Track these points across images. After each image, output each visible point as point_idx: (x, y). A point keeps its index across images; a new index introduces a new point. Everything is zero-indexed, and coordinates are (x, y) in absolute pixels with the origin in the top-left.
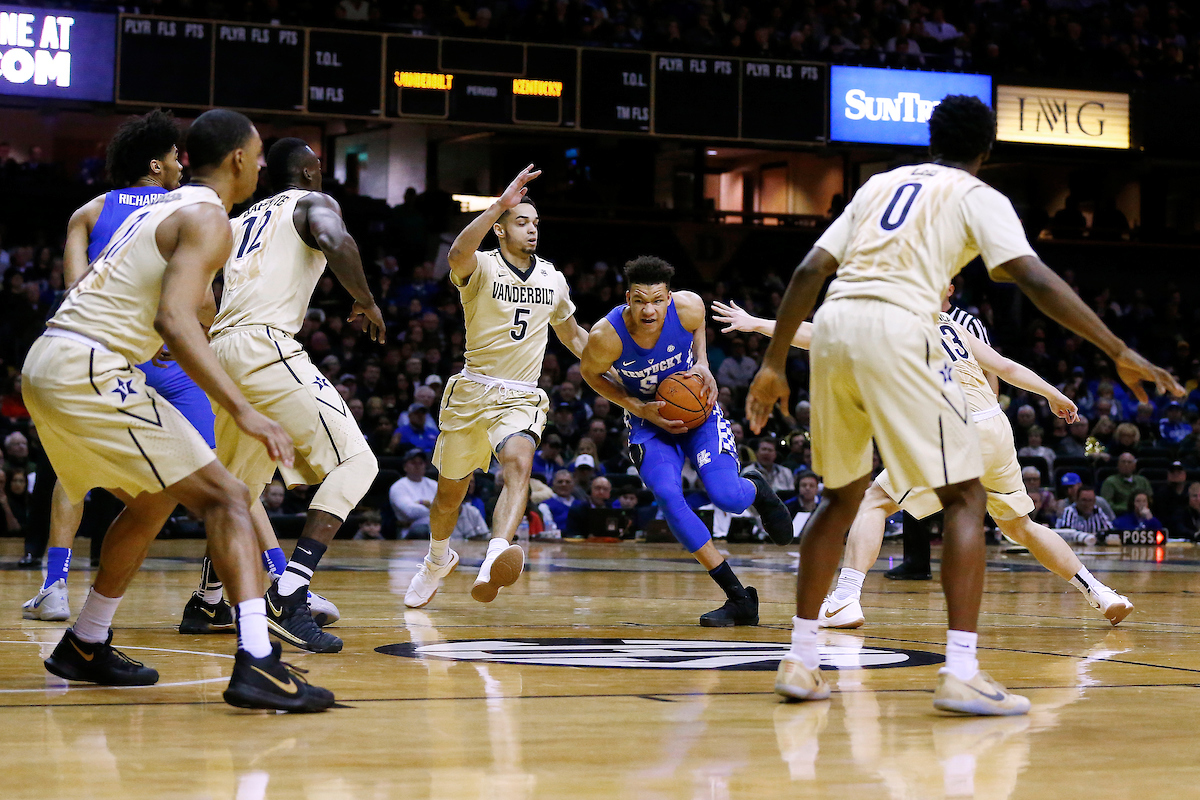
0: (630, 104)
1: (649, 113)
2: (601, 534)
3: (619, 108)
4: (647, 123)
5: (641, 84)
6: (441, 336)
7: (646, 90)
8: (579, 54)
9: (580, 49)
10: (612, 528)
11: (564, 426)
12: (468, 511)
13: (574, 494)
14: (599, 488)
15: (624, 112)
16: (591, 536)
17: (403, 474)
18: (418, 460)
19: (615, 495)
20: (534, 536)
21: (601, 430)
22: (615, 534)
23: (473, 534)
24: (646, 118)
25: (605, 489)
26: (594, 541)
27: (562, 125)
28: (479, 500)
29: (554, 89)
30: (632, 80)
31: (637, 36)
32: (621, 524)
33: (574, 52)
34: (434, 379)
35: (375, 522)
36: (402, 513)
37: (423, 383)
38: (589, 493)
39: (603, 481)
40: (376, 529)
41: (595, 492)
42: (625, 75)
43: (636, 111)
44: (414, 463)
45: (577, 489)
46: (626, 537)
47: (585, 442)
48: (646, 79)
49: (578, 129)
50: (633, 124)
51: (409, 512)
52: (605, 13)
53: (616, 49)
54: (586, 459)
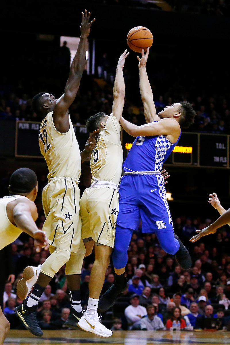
0: (219, 156)
1: (227, 159)
2: (209, 328)
3: (215, 158)
4: (226, 163)
5: (224, 148)
6: (145, 249)
7: (226, 150)
8: (199, 136)
9: (199, 134)
10: (213, 325)
11: (194, 285)
12: (156, 319)
13: (198, 312)
14: (208, 309)
15: (217, 159)
16: (205, 329)
17: (130, 304)
18: (136, 298)
19: (215, 312)
20: (182, 329)
21: (209, 286)
22: (215, 328)
23: (158, 328)
24: (225, 161)
25: (211, 310)
26: (206, 331)
27: (193, 164)
28: (160, 314)
29: (188, 150)
30: (220, 146)
31: (222, 129)
32: (217, 324)
33: (197, 135)
34: (142, 266)
35: (119, 323)
36: (130, 320)
37: (138, 267)
38: (204, 311)
39: (210, 307)
40: (119, 326)
41: (207, 311)
42: (217, 144)
43: (221, 158)
44: (135, 300)
45: (199, 310)
46: (219, 329)
47: (203, 291)
48: (226, 146)
49: (199, 166)
50: (221, 164)
51: (133, 319)
52: (209, 119)
53: (213, 134)
54: (203, 298)
